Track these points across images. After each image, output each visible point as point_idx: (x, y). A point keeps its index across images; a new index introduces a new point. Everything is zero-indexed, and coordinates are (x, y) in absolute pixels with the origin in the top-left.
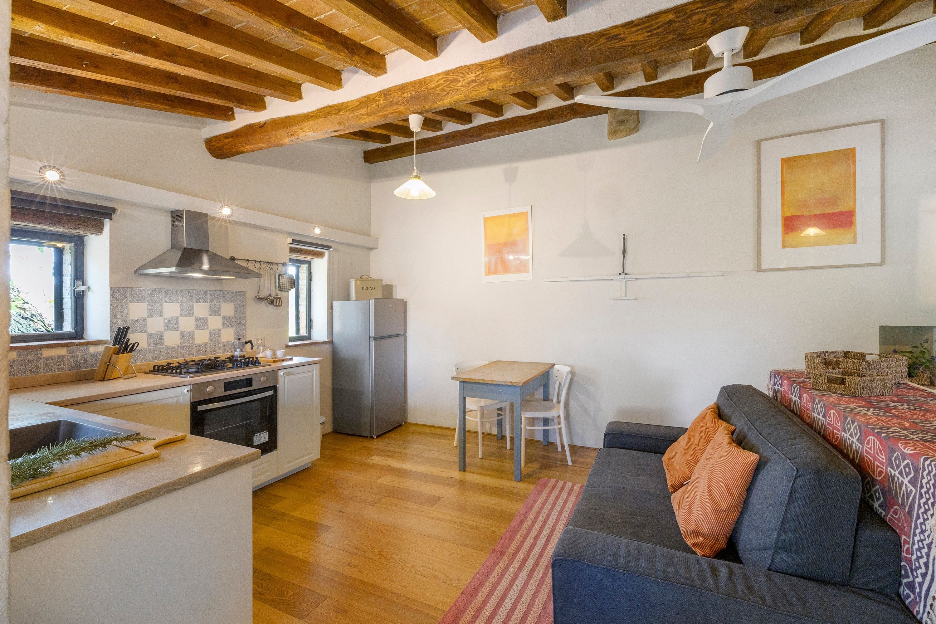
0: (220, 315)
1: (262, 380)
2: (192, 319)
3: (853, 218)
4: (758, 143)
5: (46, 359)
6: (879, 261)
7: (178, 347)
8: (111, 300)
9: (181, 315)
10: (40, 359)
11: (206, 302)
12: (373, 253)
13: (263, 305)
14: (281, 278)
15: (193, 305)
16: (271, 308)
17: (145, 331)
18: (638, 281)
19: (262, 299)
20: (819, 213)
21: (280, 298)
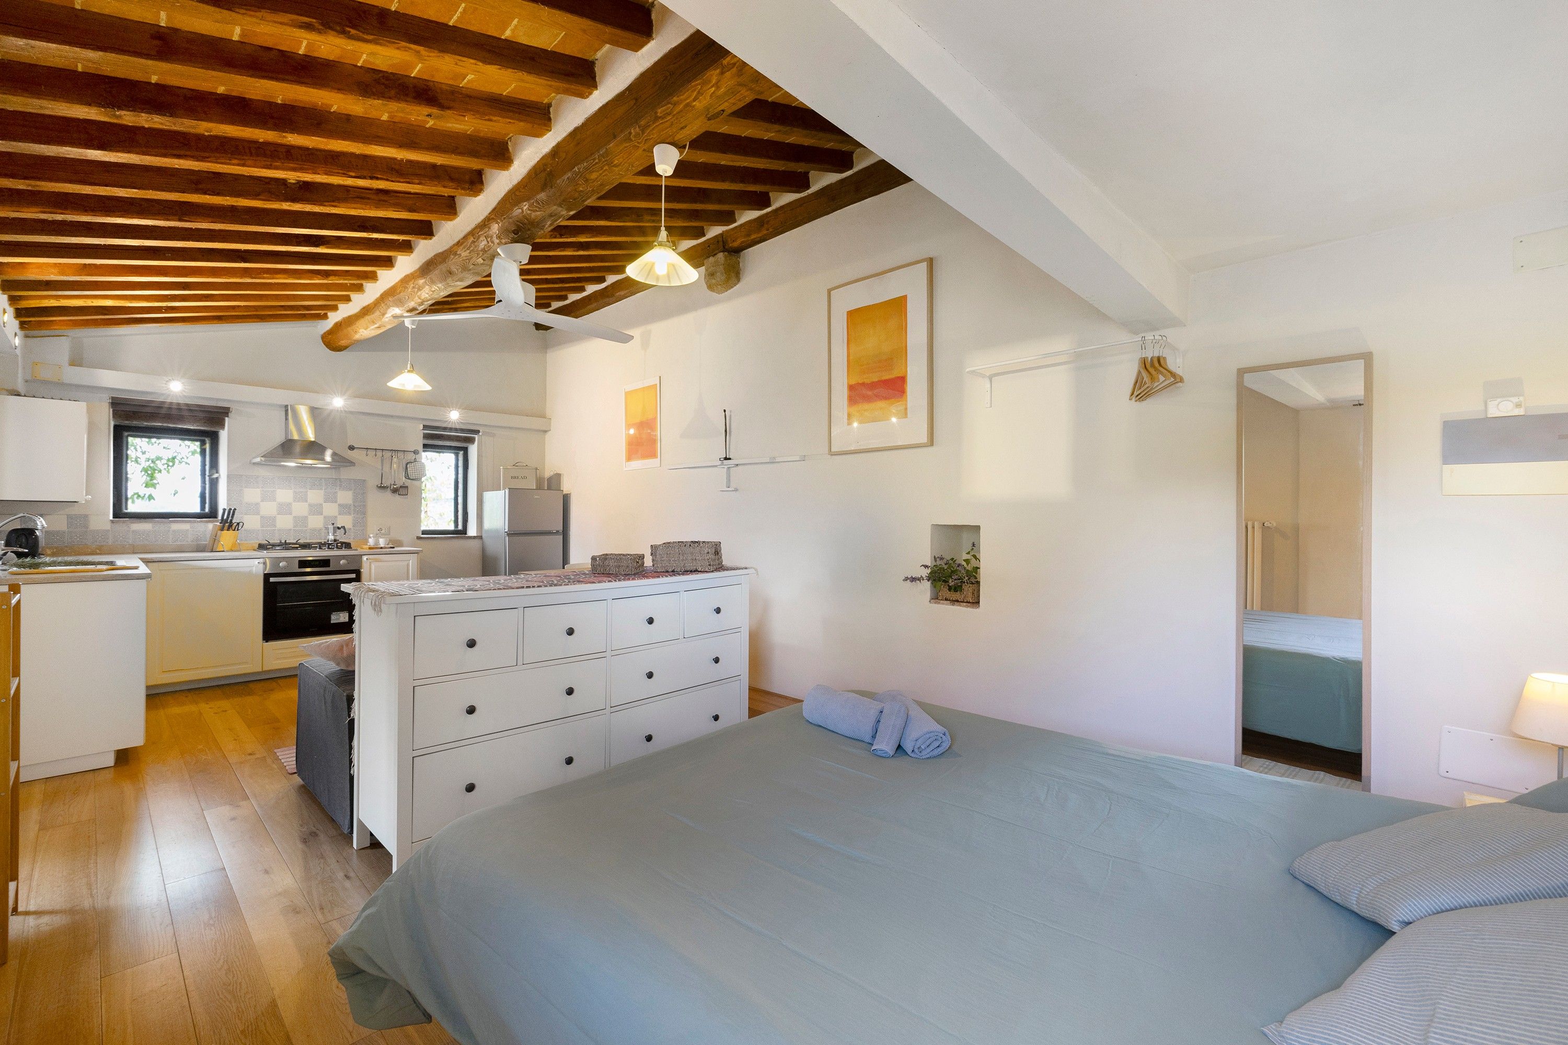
0: (336, 502)
1: (341, 562)
2: (306, 505)
3: (905, 386)
4: (829, 291)
5: (174, 531)
6: (924, 439)
7: (290, 530)
8: (228, 486)
9: (294, 501)
10: (169, 531)
11: (321, 489)
12: (548, 435)
13: (388, 494)
14: (408, 466)
15: (307, 492)
16: (397, 497)
17: (258, 514)
18: (740, 467)
19: (384, 487)
20: (876, 380)
21: (407, 487)
